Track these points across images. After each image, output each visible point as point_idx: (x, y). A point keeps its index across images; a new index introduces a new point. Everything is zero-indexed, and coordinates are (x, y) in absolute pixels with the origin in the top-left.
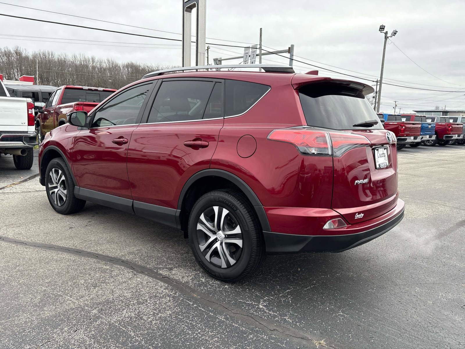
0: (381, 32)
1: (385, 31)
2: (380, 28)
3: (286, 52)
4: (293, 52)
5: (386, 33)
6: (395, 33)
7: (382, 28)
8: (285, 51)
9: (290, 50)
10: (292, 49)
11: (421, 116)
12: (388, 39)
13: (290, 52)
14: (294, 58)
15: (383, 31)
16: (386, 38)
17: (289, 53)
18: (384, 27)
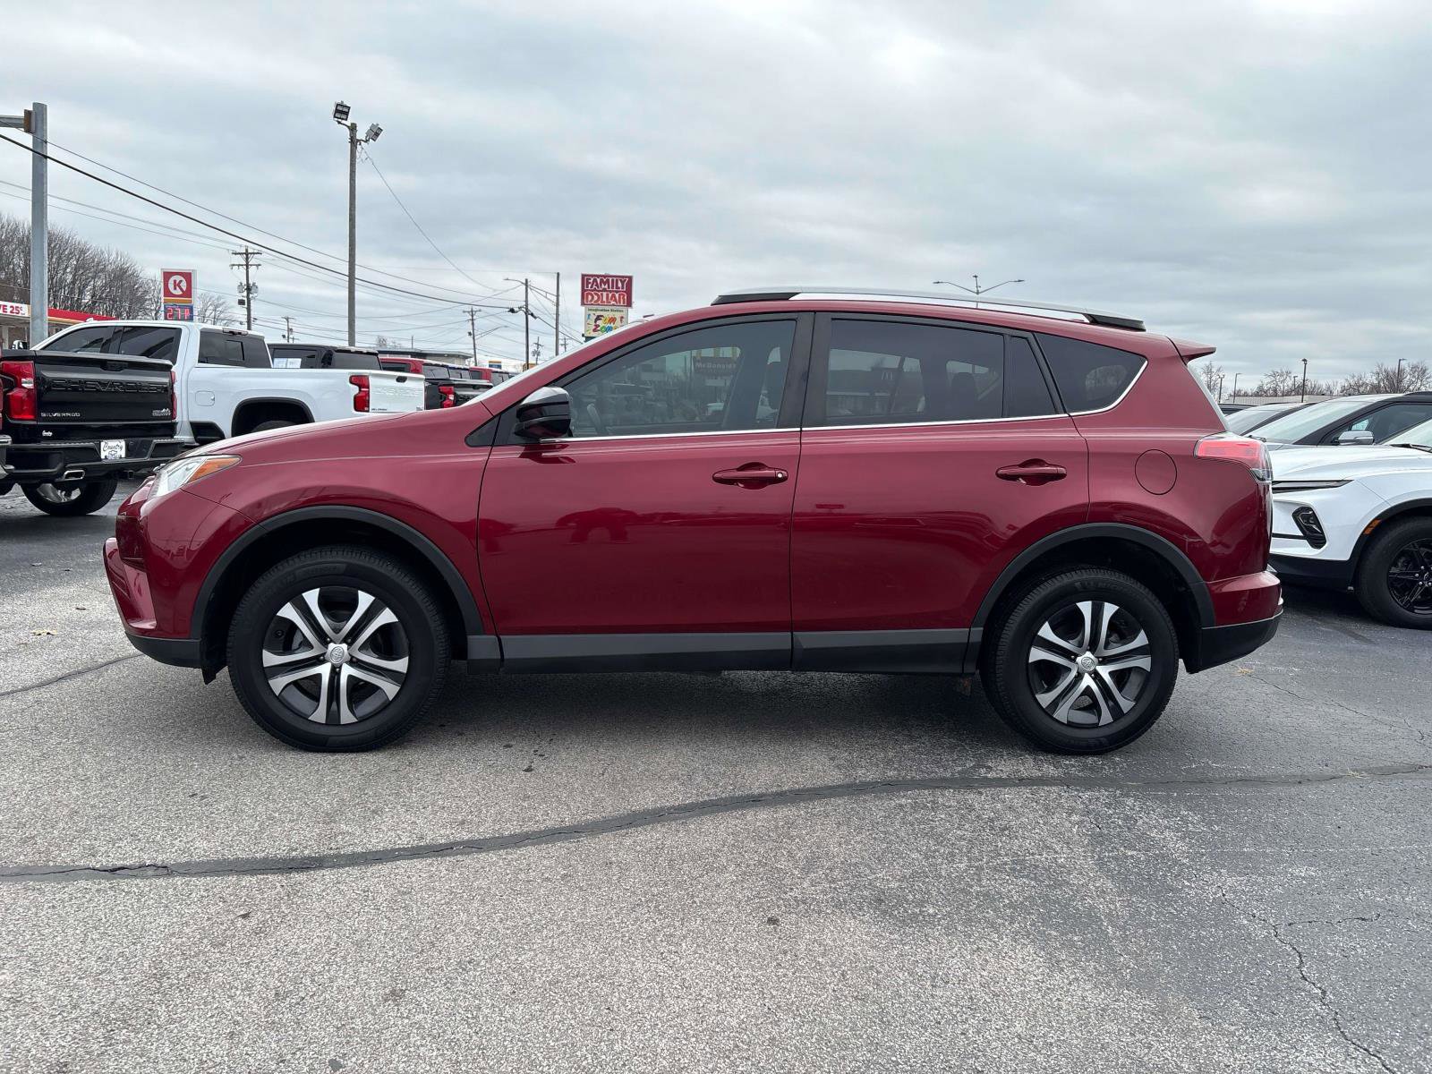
0: (339, 123)
1: (348, 123)
2: (337, 111)
3: (17, 126)
4: (44, 131)
5: (353, 128)
6: (375, 133)
7: (341, 112)
8: (14, 121)
9: (32, 121)
10: (39, 119)
11: (460, 369)
12: (359, 147)
13: (33, 129)
14: (51, 151)
15: (343, 122)
16: (354, 142)
17: (28, 131)
18: (347, 110)
